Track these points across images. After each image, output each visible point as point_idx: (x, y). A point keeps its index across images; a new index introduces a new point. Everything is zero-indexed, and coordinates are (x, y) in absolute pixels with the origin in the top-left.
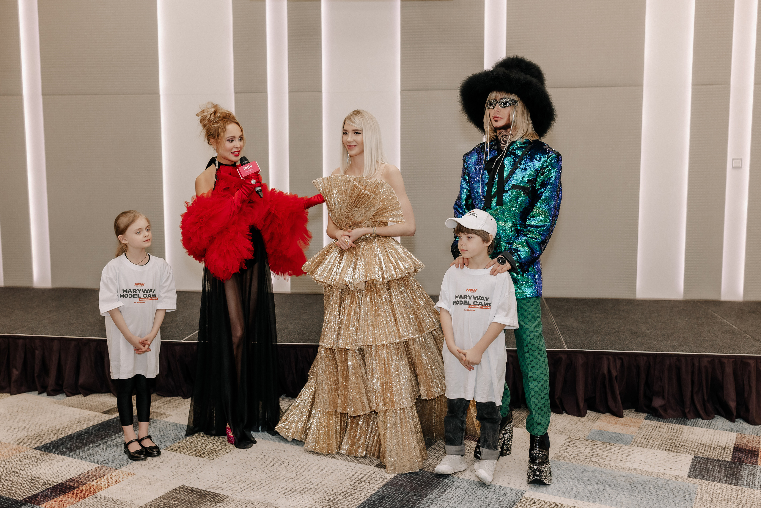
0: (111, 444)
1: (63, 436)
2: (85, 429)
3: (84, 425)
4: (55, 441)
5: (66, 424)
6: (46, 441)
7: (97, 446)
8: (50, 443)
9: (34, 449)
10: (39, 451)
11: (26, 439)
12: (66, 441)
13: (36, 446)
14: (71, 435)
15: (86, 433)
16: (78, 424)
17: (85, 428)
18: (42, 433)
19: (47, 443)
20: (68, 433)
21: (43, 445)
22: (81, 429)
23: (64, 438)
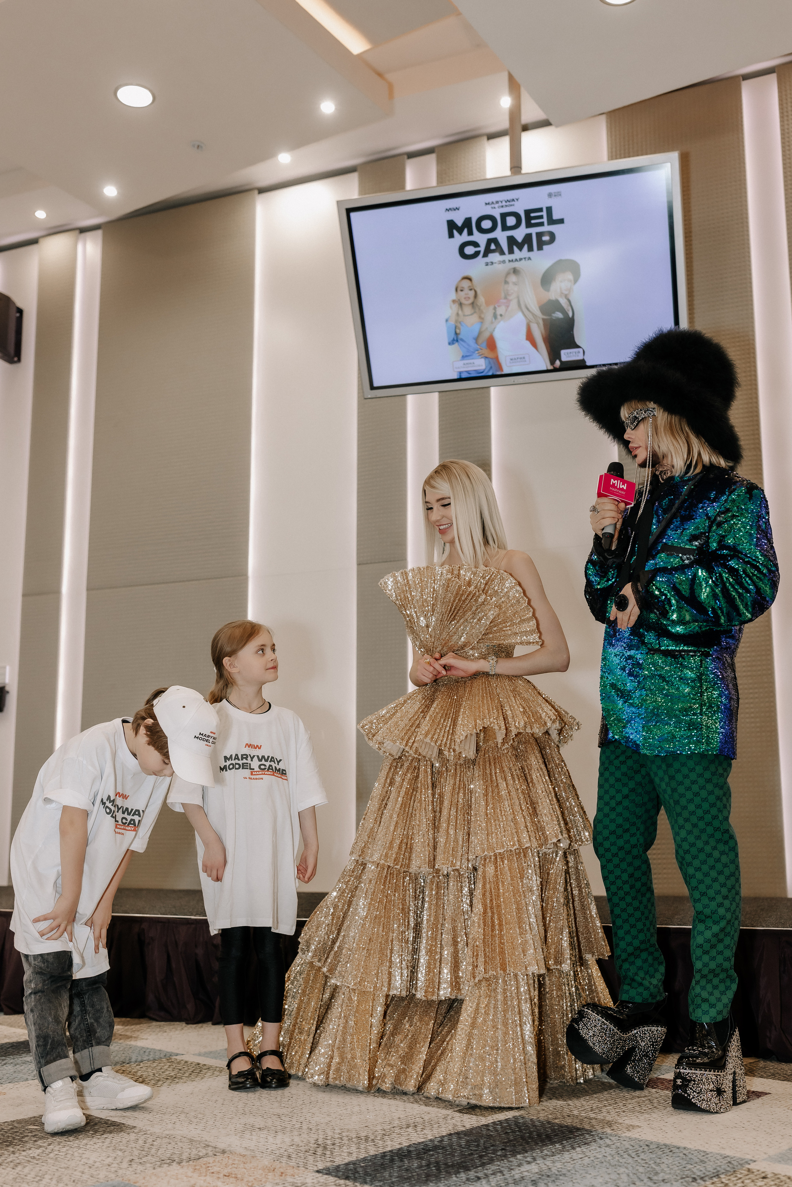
0: (517, 1177)
1: (381, 1150)
2: (431, 1140)
3: (425, 1131)
4: (364, 1160)
5: (379, 1128)
6: (342, 1158)
7: (479, 1178)
8: (354, 1163)
9: (318, 1172)
10: (331, 1179)
11: (291, 1150)
12: (392, 1160)
13: (321, 1166)
14: (399, 1149)
15: (435, 1148)
16: (410, 1130)
17: (430, 1137)
18: (329, 1142)
19: (346, 1161)
20: (392, 1144)
21: (338, 1166)
22: (423, 1140)
23: (384, 1155)
